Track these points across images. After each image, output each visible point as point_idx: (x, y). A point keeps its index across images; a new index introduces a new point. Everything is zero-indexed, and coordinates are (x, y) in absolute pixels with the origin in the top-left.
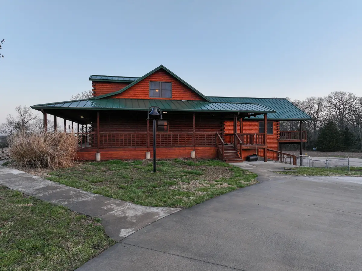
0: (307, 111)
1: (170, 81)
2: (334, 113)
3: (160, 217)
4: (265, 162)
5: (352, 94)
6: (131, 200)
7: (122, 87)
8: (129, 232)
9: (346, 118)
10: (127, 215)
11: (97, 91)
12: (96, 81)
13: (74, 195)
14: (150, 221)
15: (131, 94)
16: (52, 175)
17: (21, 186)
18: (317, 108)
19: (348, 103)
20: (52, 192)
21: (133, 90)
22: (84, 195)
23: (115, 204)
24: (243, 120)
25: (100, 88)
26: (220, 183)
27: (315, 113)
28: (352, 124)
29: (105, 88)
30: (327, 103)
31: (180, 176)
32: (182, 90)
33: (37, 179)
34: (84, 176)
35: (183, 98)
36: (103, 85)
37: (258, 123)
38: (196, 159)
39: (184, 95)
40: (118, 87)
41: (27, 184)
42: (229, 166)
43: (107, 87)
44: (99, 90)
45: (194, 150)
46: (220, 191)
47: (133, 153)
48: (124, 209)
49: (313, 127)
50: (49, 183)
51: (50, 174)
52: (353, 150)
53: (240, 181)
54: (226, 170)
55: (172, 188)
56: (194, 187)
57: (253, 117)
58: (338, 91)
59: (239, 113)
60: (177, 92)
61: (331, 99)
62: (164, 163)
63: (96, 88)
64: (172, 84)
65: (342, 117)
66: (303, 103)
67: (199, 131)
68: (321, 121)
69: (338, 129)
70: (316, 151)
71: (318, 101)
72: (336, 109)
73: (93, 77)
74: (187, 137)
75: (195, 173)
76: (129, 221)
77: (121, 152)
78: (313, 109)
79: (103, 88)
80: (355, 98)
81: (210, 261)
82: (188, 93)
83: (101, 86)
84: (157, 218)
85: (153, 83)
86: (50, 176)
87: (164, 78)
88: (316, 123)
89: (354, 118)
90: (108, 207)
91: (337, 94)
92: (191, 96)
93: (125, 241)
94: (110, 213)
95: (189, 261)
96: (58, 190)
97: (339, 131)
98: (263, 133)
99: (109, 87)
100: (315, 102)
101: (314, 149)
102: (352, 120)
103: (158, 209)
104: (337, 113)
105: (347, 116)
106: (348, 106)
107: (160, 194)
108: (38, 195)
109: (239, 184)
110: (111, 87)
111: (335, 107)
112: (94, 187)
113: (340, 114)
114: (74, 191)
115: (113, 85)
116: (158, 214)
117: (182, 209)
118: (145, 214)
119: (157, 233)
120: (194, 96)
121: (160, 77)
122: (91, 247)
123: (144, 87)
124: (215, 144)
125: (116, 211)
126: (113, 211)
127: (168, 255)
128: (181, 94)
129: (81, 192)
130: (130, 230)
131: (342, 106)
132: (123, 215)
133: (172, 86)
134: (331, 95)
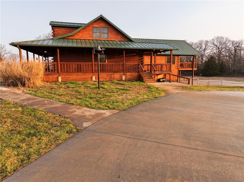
0: (198, 49)
1: (107, 26)
2: (215, 51)
3: (107, 115)
4: (170, 82)
5: (228, 38)
6: (87, 106)
7: (73, 31)
8: (88, 124)
9: (222, 54)
10: (85, 114)
11: (55, 33)
12: (55, 26)
13: (48, 103)
14: (101, 118)
15: (80, 36)
16: (30, 91)
17: (10, 98)
18: (204, 48)
19: (224, 44)
20: (32, 101)
21: (82, 33)
22: (54, 103)
23: (76, 108)
24: (156, 55)
25: (58, 31)
26: (142, 95)
27: (203, 51)
28: (226, 58)
29: (61, 31)
30: (211, 44)
31: (116, 91)
32: (115, 33)
33: (20, 93)
34: (52, 91)
35: (116, 39)
36: (60, 28)
37: (166, 57)
38: (125, 81)
39: (117, 37)
40: (70, 30)
41: (14, 96)
42: (147, 85)
43: (63, 30)
44: (57, 33)
45: (124, 75)
46: (143, 100)
47: (84, 76)
48: (83, 111)
49: (201, 60)
50: (29, 96)
51: (29, 90)
52: (225, 75)
53: (155, 94)
54: (146, 87)
55: (111, 99)
56: (126, 98)
57: (163, 53)
58: (219, 36)
59: (154, 50)
60: (112, 34)
61: (214, 41)
62: (104, 83)
63: (55, 31)
64: (109, 29)
65: (220, 54)
66: (196, 44)
67: (127, 62)
68: (206, 56)
69: (217, 62)
70: (202, 76)
71: (205, 43)
72: (216, 48)
73: (52, 23)
74: (119, 66)
75: (125, 90)
76: (87, 118)
77: (75, 76)
78: (201, 48)
79: (60, 31)
80: (230, 41)
81: (141, 139)
82: (120, 36)
83: (58, 30)
84: (105, 116)
85: (95, 28)
86: (29, 92)
87: (103, 24)
88: (203, 58)
89: (227, 55)
90: (72, 110)
91: (218, 38)
92: (122, 38)
93: (87, 129)
94: (74, 113)
95: (128, 139)
96: (37, 100)
97: (217, 63)
98: (169, 64)
99: (64, 30)
100: (203, 43)
101: (200, 75)
102: (226, 56)
103: (105, 111)
104: (217, 51)
105: (223, 53)
106: (225, 46)
107: (105, 102)
108: (23, 103)
109: (155, 96)
110: (65, 30)
111: (216, 47)
112: (61, 98)
113: (219, 52)
114: (48, 101)
115: (67, 29)
116: (105, 114)
117: (119, 111)
118: (96, 114)
119: (106, 124)
120: (124, 38)
121: (100, 24)
122: (66, 133)
123: (89, 31)
124: (138, 71)
125: (77, 112)
126: (76, 112)
127: (115, 136)
128: (115, 36)
129: (52, 102)
130: (89, 123)
131: (220, 46)
132: (83, 115)
133: (109, 31)
134: (214, 39)
